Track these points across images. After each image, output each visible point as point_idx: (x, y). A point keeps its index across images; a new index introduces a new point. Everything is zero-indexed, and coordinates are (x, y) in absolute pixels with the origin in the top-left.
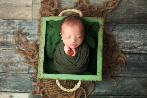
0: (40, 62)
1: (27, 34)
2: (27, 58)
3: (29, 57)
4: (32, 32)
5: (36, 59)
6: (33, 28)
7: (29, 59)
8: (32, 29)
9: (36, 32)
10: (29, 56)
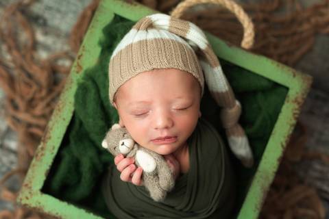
0: (42, 149)
1: (41, 21)
2: (12, 101)
3: (18, 101)
4: (56, 21)
5: (34, 116)
6: (63, 9)
7: (16, 108)
8: (59, 11)
9: (66, 23)
10: (22, 97)
